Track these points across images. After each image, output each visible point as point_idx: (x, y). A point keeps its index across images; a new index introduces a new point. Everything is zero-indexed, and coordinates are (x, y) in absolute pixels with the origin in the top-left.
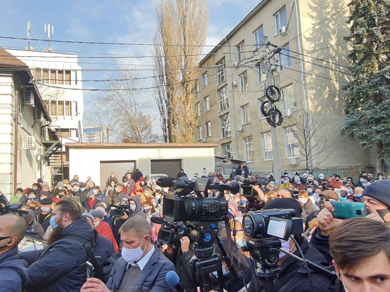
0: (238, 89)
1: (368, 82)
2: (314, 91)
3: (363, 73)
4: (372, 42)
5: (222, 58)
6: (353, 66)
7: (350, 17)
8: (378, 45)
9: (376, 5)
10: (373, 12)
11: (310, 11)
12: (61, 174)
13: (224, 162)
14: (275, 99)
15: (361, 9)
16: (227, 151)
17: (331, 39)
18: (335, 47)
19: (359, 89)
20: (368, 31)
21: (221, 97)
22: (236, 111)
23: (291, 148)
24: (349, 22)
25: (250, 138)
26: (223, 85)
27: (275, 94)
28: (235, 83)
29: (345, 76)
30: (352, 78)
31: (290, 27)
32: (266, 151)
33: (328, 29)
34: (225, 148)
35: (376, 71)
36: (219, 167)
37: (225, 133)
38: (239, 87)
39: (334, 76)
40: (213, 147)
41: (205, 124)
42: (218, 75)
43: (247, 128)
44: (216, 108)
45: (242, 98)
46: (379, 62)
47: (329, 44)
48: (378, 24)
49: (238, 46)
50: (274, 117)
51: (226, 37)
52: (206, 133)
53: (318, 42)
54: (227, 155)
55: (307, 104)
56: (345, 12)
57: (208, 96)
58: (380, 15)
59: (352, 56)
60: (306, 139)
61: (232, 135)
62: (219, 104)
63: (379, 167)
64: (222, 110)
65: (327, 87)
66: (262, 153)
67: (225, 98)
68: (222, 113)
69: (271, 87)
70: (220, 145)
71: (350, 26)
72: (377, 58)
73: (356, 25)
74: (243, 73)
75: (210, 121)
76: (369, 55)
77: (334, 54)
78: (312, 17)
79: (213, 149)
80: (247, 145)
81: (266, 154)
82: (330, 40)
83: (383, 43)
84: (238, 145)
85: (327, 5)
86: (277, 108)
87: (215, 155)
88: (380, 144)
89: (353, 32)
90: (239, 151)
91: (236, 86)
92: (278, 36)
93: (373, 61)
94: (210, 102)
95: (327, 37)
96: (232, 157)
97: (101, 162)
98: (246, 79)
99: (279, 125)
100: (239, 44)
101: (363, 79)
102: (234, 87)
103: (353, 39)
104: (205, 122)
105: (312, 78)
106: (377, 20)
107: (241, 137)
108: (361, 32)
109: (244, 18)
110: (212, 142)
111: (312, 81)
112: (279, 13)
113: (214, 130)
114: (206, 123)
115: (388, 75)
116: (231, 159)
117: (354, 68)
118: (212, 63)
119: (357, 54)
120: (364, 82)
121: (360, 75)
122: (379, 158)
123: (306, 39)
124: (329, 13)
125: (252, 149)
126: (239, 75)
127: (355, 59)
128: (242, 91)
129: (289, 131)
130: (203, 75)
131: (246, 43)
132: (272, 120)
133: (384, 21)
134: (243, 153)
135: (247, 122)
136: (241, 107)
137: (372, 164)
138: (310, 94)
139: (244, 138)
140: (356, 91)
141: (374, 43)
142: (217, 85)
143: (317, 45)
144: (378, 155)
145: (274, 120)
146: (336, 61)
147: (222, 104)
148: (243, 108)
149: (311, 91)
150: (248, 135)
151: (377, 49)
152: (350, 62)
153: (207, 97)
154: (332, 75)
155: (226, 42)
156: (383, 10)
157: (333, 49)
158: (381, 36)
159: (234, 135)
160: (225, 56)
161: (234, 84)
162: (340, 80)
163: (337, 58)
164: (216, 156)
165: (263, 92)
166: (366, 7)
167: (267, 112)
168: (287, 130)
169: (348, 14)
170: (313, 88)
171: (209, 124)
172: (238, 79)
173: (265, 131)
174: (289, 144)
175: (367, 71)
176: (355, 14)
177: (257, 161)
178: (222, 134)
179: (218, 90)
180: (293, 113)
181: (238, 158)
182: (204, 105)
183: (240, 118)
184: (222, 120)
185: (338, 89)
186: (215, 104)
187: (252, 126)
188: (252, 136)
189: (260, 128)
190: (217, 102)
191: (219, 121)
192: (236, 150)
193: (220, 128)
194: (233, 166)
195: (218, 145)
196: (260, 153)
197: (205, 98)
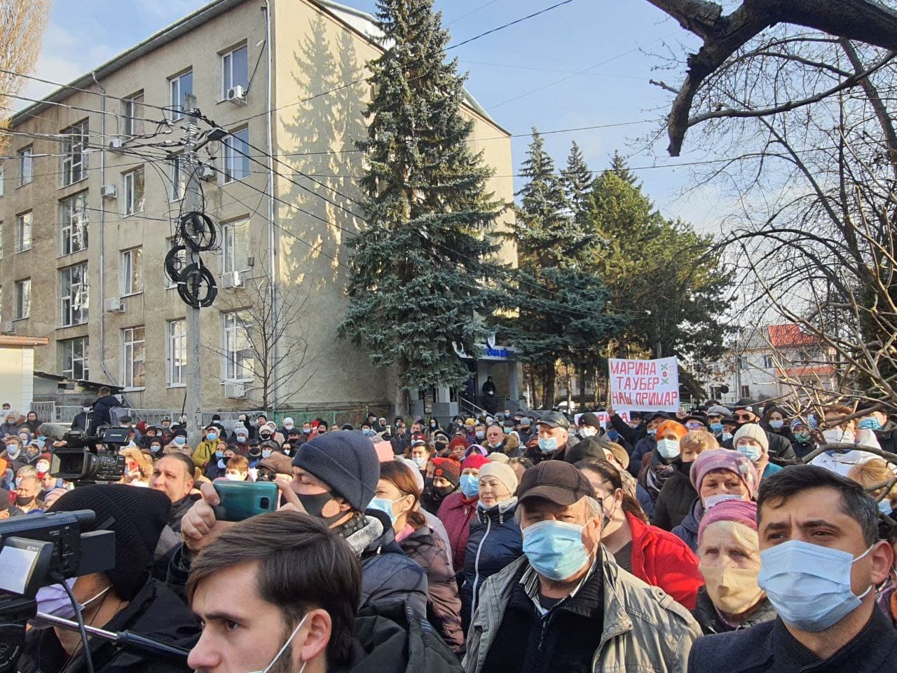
0: (116, 206)
1: (392, 239)
2: (292, 240)
3: (384, 218)
4: (403, 163)
5: (81, 122)
6: (368, 202)
7: (369, 105)
8: (412, 171)
9: (414, 96)
10: (408, 106)
11: (297, 69)
13: (63, 386)
14: (203, 245)
15: (389, 95)
16: (73, 360)
17: (334, 139)
18: (339, 156)
19: (375, 249)
20: (397, 141)
21: (69, 219)
22: (108, 261)
23: (235, 361)
24: (367, 115)
25: (139, 330)
26: (77, 188)
27: (203, 232)
28: (110, 190)
29: (354, 219)
30: (366, 225)
31: (253, 90)
32: (177, 364)
33: (329, 118)
34: (68, 350)
35: (406, 220)
36: (45, 399)
37: (72, 315)
38: (119, 202)
39: (334, 216)
40: (31, 346)
41: (13, 285)
42: (66, 160)
43: (134, 305)
44: (52, 245)
45: (126, 230)
46: (411, 204)
47: (329, 148)
48: (416, 132)
49: (127, 103)
50: (196, 285)
51: (97, 72)
52: (15, 308)
53: (308, 139)
54: (72, 370)
55: (277, 267)
56: (362, 93)
57: (30, 210)
58: (419, 117)
59: (368, 181)
60: (266, 342)
61: (93, 320)
62: (62, 237)
63: (400, 405)
64: (68, 251)
65: (319, 236)
66: (167, 367)
67: (80, 225)
68: (68, 261)
69: (194, 215)
70: (55, 344)
71: (369, 121)
72: (410, 196)
73: (378, 122)
74: (135, 169)
75: (28, 279)
76: (396, 186)
77: (336, 170)
78: (299, 83)
79: (31, 352)
80: (128, 347)
81: (176, 374)
82: (331, 140)
83: (421, 170)
84: (106, 347)
85: (331, 67)
86: (205, 264)
87: (35, 367)
89: (373, 137)
90: (106, 361)
91: (111, 198)
92: (225, 103)
93: (401, 199)
94: (35, 228)
95: (327, 133)
96: (87, 377)
98: (140, 184)
99: (206, 306)
100: (129, 97)
101: (384, 230)
102: (106, 200)
103: (372, 150)
104: (14, 277)
105: (290, 211)
106: (414, 126)
107: (114, 326)
108: (385, 140)
109: (149, 38)
110: (30, 333)
111: (289, 217)
112: (231, 53)
113: (39, 301)
114: (17, 282)
115: (424, 230)
116: (83, 379)
117: (369, 206)
118: (49, 127)
119: (377, 180)
120: (385, 236)
121: (379, 221)
122: (400, 388)
123: (285, 125)
124: (332, 85)
125: (141, 357)
126: (123, 173)
127: (373, 188)
128: (129, 212)
129: (233, 320)
130: (21, 152)
131: (148, 98)
132: (191, 292)
133: (424, 129)
134: (118, 367)
135: (134, 290)
136: (122, 251)
137: (390, 400)
138: (283, 245)
139: (123, 329)
140: (370, 252)
141: (407, 167)
142: (59, 186)
143: (305, 145)
144: (399, 382)
145: (197, 293)
146: (339, 185)
147: (69, 238)
148: (127, 254)
149: (287, 238)
150: (135, 322)
151: (410, 178)
152: (364, 193)
153: (26, 212)
154: (330, 212)
155: (94, 83)
156: (424, 108)
157: (336, 160)
158: (417, 156)
159: (97, 320)
160: (87, 118)
161: (107, 193)
162: (344, 226)
163: (342, 179)
164: (37, 371)
165: (173, 224)
166: (398, 95)
167: (179, 272)
168: (230, 318)
169: (367, 99)
170: (290, 234)
171: (27, 286)
172: (121, 181)
173: (177, 317)
174: (231, 350)
175: (391, 215)
176: (379, 103)
177: (153, 388)
178: (62, 314)
179: (60, 200)
180: (245, 281)
181: (102, 378)
182: (15, 233)
183: (116, 279)
184: (65, 280)
185: (339, 242)
186: (50, 234)
187: (147, 303)
188: (143, 325)
189: (165, 308)
190: (56, 230)
191: (57, 281)
192: (99, 357)
193: (58, 299)
194: (85, 398)
195: (47, 342)
196: (161, 369)
197: (20, 216)
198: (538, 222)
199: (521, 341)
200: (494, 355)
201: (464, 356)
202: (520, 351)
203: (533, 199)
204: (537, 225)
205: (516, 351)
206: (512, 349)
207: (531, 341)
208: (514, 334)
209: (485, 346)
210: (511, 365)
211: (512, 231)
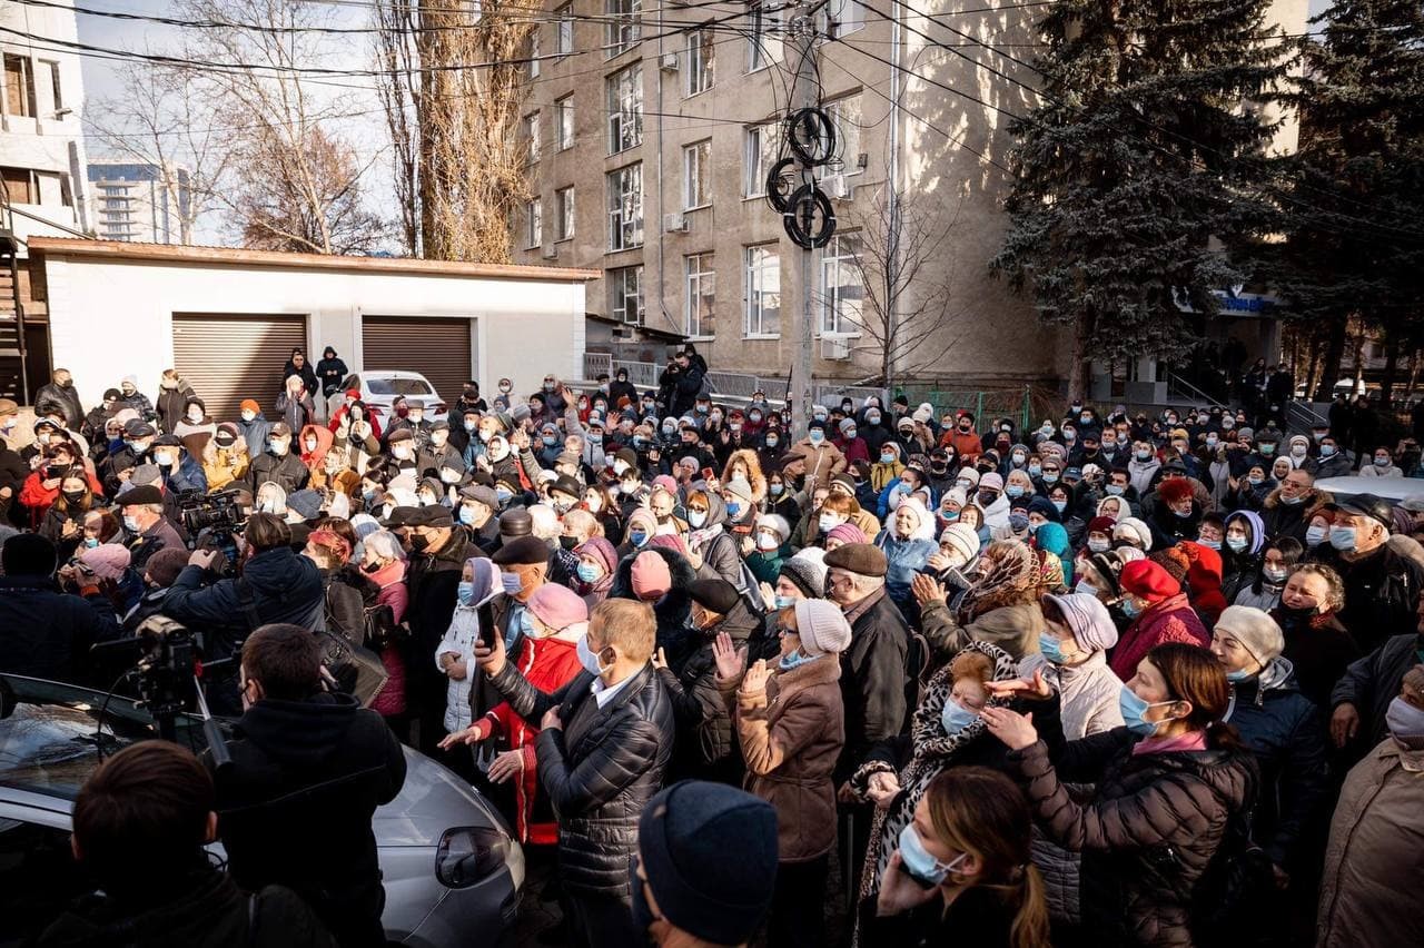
0: (678, 83)
1: (1085, 120)
2: (923, 125)
6: (1049, 59)
12: (15, 352)
13: (618, 333)
14: (817, 157)
16: (626, 296)
21: (619, 102)
22: (666, 162)
23: (836, 299)
25: (706, 257)
26: (627, 59)
28: (669, 60)
34: (619, 283)
35: (1113, 88)
36: (599, 350)
37: (623, 233)
38: (681, 76)
39: (989, 83)
40: (581, 281)
41: (554, 193)
43: (701, 221)
44: (599, 141)
45: (689, 117)
46: (1122, 57)
50: (808, 217)
52: (556, 225)
54: (625, 311)
57: (572, 93)
60: (889, 289)
61: (649, 243)
62: (610, 130)
63: (1077, 383)
64: (617, 149)
65: (964, 116)
66: (744, 310)
68: (618, 162)
69: (806, 114)
70: (604, 275)
72: (1121, 45)
74: (702, 27)
75: (571, 186)
76: (1098, 30)
79: (581, 288)
80: (693, 281)
81: (754, 318)
84: (665, 279)
87: (588, 303)
88: (1089, 314)
90: (666, 299)
91: (672, 71)
94: (577, 120)
96: (642, 319)
97: (177, 316)
98: (707, 47)
101: (1073, 106)
102: (664, 74)
104: (554, 185)
107: (675, 251)
110: (575, 258)
111: (922, 88)
113: (585, 217)
114: (557, 191)
116: (638, 324)
117: (1051, 67)
119: (1066, 22)
122: (1080, 357)
126: (686, 32)
127: (1059, 35)
128: (694, 89)
129: (834, 249)
130: (559, 12)
132: (801, 226)
134: (680, 306)
135: (700, 201)
136: (685, 147)
137: (1059, 371)
138: (911, 134)
139: (686, 256)
142: (605, 58)
144: (1077, 348)
145: (808, 229)
146: (1000, 31)
147: (618, 130)
148: (692, 151)
149: (916, 122)
150: (703, 247)
151: (1123, 12)
153: (564, 97)
154: (982, 76)
159: (653, 243)
161: (666, 63)
163: (1003, 20)
164: (588, 312)
167: (787, 198)
171: (570, 193)
172: (683, 46)
173: (757, 240)
174: (830, 286)
175: (1088, 82)
177: (724, 338)
178: (610, 233)
179: (607, 77)
180: (855, 190)
181: (661, 322)
182: (554, 126)
183: (677, 186)
184: (614, 187)
185: (994, 124)
186: (596, 126)
187: (717, 220)
188: (712, 251)
189: (741, 228)
190: (603, 121)
191: (605, 188)
192: (656, 293)
193: (606, 212)
194: (643, 349)
195: (599, 276)
196: (735, 313)
197: (559, 101)
198: (1352, 70)
199: (1292, 287)
200: (1239, 309)
201: (1187, 309)
202: (1286, 303)
203: (1351, 26)
204: (1352, 76)
205: (1277, 302)
206: (1271, 296)
207: (1310, 287)
208: (1280, 274)
209: (1225, 294)
210: (1266, 326)
211: (1296, 89)
